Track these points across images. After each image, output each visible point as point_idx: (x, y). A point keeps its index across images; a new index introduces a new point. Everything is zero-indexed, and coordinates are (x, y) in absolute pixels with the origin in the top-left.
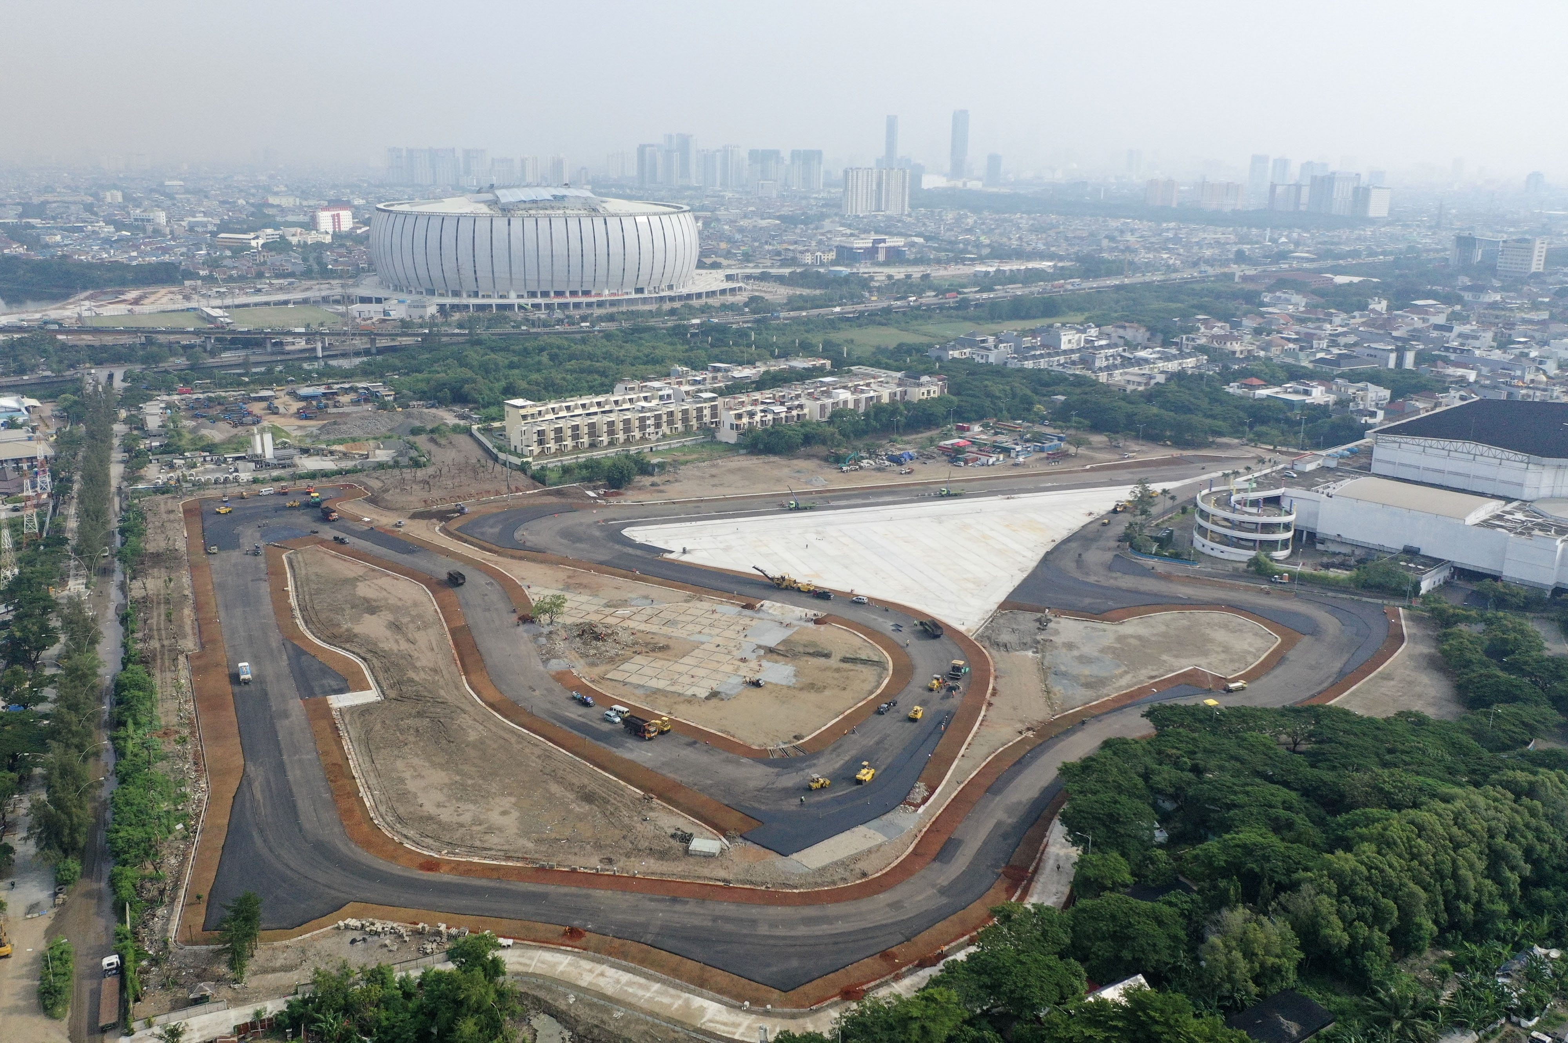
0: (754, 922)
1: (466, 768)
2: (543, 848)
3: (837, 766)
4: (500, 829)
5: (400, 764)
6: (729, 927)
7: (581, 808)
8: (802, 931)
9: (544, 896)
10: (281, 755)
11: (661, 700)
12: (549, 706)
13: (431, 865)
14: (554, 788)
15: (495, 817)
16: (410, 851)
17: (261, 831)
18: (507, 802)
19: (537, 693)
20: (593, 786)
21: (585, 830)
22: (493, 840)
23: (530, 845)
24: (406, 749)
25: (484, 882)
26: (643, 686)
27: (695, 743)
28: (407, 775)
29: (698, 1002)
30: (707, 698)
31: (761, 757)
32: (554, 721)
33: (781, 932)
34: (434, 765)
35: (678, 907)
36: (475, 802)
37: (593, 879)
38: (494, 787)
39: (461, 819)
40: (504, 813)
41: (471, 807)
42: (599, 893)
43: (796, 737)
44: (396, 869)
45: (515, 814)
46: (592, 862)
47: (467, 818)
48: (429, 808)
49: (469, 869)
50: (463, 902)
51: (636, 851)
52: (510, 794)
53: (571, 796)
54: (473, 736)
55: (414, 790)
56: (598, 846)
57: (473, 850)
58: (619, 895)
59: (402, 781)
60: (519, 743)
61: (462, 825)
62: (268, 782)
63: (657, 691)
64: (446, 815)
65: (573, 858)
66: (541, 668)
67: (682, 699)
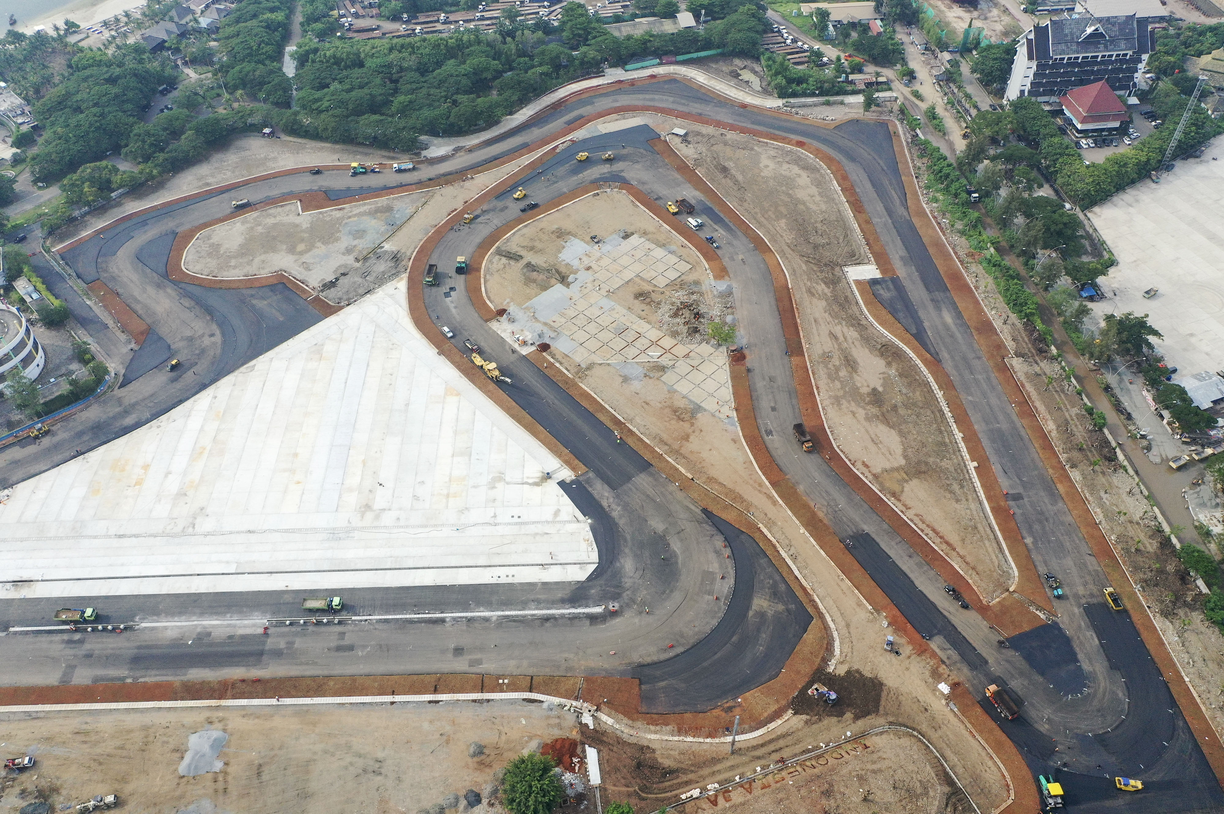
0: (673, 102)
1: (787, 199)
2: (750, 145)
3: (589, 171)
4: (769, 158)
5: (823, 207)
6: (683, 101)
7: (730, 164)
8: (656, 97)
9: (753, 123)
10: (893, 223)
11: (661, 238)
12: (735, 242)
13: (800, 144)
14: (740, 178)
15: (772, 165)
16: (811, 153)
17: (883, 170)
18: (766, 173)
19: (741, 257)
20: (720, 176)
21: (728, 151)
22: (772, 153)
23: (756, 148)
24: (821, 218)
25: (777, 132)
26: (670, 252)
27: (656, 199)
28: (818, 198)
29: (705, 82)
30: (633, 234)
31: (624, 183)
32: (733, 227)
33: (665, 97)
34: (804, 203)
35: (700, 111)
36: (781, 175)
37: (733, 128)
38: (771, 183)
39: (788, 166)
40: (767, 166)
41: (783, 173)
42: (730, 121)
43: (598, 194)
44: (816, 144)
45: (761, 165)
46: (731, 136)
47: (785, 166)
48: (804, 174)
49: (783, 140)
50: (785, 124)
51: (710, 137)
52: (763, 178)
53: (733, 172)
54: (783, 223)
55: (813, 187)
56: (726, 144)
57: (782, 149)
58: (722, 119)
59: (820, 194)
60: (756, 213)
61: (788, 163)
62: (892, 203)
63: (663, 246)
64: (796, 170)
65: (738, 139)
66: (735, 285)
67: (650, 236)
